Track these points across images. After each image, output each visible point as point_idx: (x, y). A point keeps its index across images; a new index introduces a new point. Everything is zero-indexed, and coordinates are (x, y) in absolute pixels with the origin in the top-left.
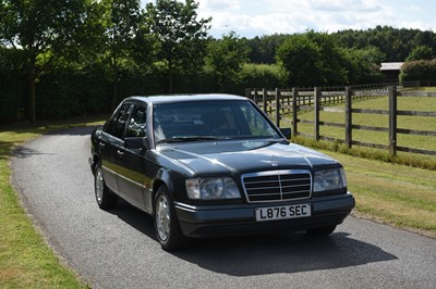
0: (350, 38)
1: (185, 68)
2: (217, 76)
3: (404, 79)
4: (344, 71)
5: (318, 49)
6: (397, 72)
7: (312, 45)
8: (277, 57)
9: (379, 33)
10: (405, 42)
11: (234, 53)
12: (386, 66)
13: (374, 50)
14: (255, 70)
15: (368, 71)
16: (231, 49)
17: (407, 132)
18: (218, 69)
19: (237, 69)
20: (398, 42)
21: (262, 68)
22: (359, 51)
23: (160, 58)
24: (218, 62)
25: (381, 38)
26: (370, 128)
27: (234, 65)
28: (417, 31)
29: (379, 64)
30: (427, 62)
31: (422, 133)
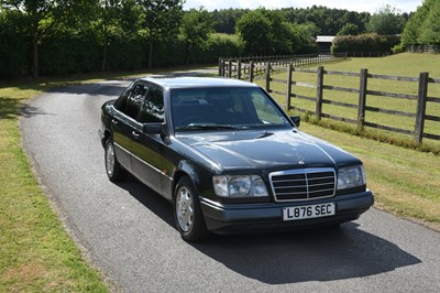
0: (293, 15)
1: (163, 36)
2: (188, 43)
3: (335, 50)
4: (289, 42)
5: (270, 23)
6: (330, 44)
7: (265, 20)
8: (237, 28)
9: (316, 11)
10: (335, 19)
11: (203, 24)
12: (321, 39)
13: (312, 25)
14: (218, 40)
15: (307, 42)
16: (200, 20)
17: (377, 110)
18: (190, 37)
19: (205, 38)
20: (330, 19)
21: (224, 37)
22: (301, 26)
23: (144, 26)
24: (189, 32)
25: (317, 15)
26: (340, 104)
27: (202, 34)
28: (345, 11)
29: (315, 37)
30: (353, 37)
31: (390, 112)
